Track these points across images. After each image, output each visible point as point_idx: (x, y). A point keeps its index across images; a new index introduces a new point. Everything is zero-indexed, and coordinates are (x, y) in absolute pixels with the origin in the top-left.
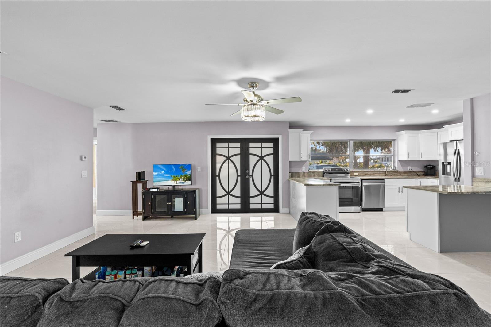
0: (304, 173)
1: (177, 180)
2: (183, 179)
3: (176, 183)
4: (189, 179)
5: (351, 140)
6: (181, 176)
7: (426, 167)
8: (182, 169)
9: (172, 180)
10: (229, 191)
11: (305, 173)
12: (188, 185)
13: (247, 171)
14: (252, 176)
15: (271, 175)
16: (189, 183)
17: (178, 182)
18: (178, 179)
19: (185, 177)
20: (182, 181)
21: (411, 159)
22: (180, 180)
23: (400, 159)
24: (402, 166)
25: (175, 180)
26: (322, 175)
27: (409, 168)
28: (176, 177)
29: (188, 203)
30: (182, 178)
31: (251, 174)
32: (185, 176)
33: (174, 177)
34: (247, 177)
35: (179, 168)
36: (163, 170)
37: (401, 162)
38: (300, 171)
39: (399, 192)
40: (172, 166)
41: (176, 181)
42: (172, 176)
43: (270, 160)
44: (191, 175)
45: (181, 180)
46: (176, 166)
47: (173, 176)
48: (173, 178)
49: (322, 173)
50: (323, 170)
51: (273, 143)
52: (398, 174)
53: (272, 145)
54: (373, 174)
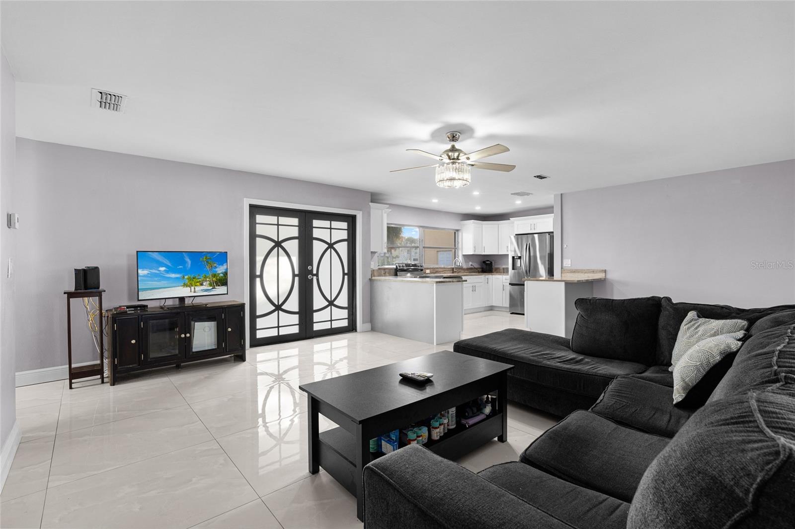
1: (196, 286)
2: (208, 282)
3: (195, 292)
4: (223, 282)
6: (206, 277)
7: (484, 262)
8: (207, 262)
9: (185, 285)
10: (280, 304)
11: (374, 270)
12: (220, 296)
13: (310, 268)
14: (317, 275)
15: (344, 274)
16: (222, 290)
17: (197, 289)
18: (198, 284)
19: (214, 279)
20: (206, 286)
21: (476, 253)
22: (202, 285)
23: (464, 254)
24: (466, 262)
25: (190, 286)
26: (394, 274)
27: (470, 263)
28: (194, 278)
29: (230, 330)
30: (206, 281)
31: (315, 272)
32: (214, 276)
33: (189, 279)
34: (310, 277)
35: (201, 259)
37: (465, 256)
39: (473, 290)
41: (193, 288)
42: (184, 277)
43: (343, 248)
44: (226, 274)
45: (204, 284)
47: (186, 277)
48: (187, 282)
49: (394, 271)
50: (395, 267)
51: (346, 223)
52: (463, 271)
53: (344, 225)
54: (442, 271)
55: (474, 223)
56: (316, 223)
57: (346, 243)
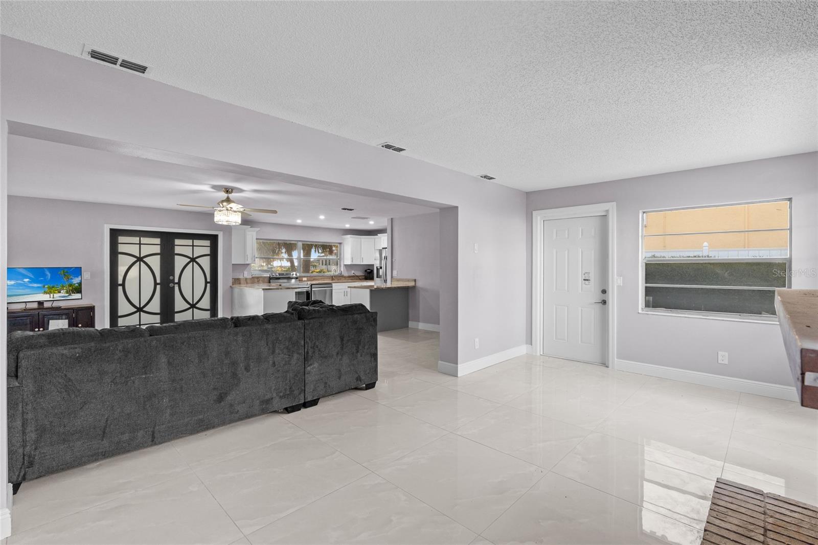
0: (246, 279)
1: (55, 293)
2: (65, 291)
3: (53, 298)
4: (78, 290)
5: (300, 241)
6: (63, 287)
7: (366, 271)
8: (64, 275)
9: (45, 293)
10: (141, 307)
12: (76, 301)
13: (171, 278)
14: (179, 283)
15: (206, 283)
16: (78, 296)
17: (56, 295)
18: (56, 292)
19: (71, 288)
20: (63, 293)
21: (354, 263)
22: (60, 292)
23: (345, 264)
24: (347, 270)
25: (50, 293)
26: (267, 281)
27: (353, 272)
28: (53, 287)
29: (80, 325)
30: (63, 289)
31: (176, 280)
32: (70, 285)
33: (49, 288)
34: (171, 285)
35: (59, 272)
36: (27, 277)
37: (346, 266)
38: (241, 277)
40: (46, 270)
41: (52, 295)
42: (44, 287)
43: (206, 262)
44: (80, 284)
45: (62, 292)
46: (54, 270)
47: (46, 286)
48: (47, 290)
49: (268, 279)
50: (269, 276)
51: (209, 241)
52: (344, 279)
53: (207, 243)
54: (321, 279)
55: (351, 237)
56: (177, 242)
57: (208, 258)
